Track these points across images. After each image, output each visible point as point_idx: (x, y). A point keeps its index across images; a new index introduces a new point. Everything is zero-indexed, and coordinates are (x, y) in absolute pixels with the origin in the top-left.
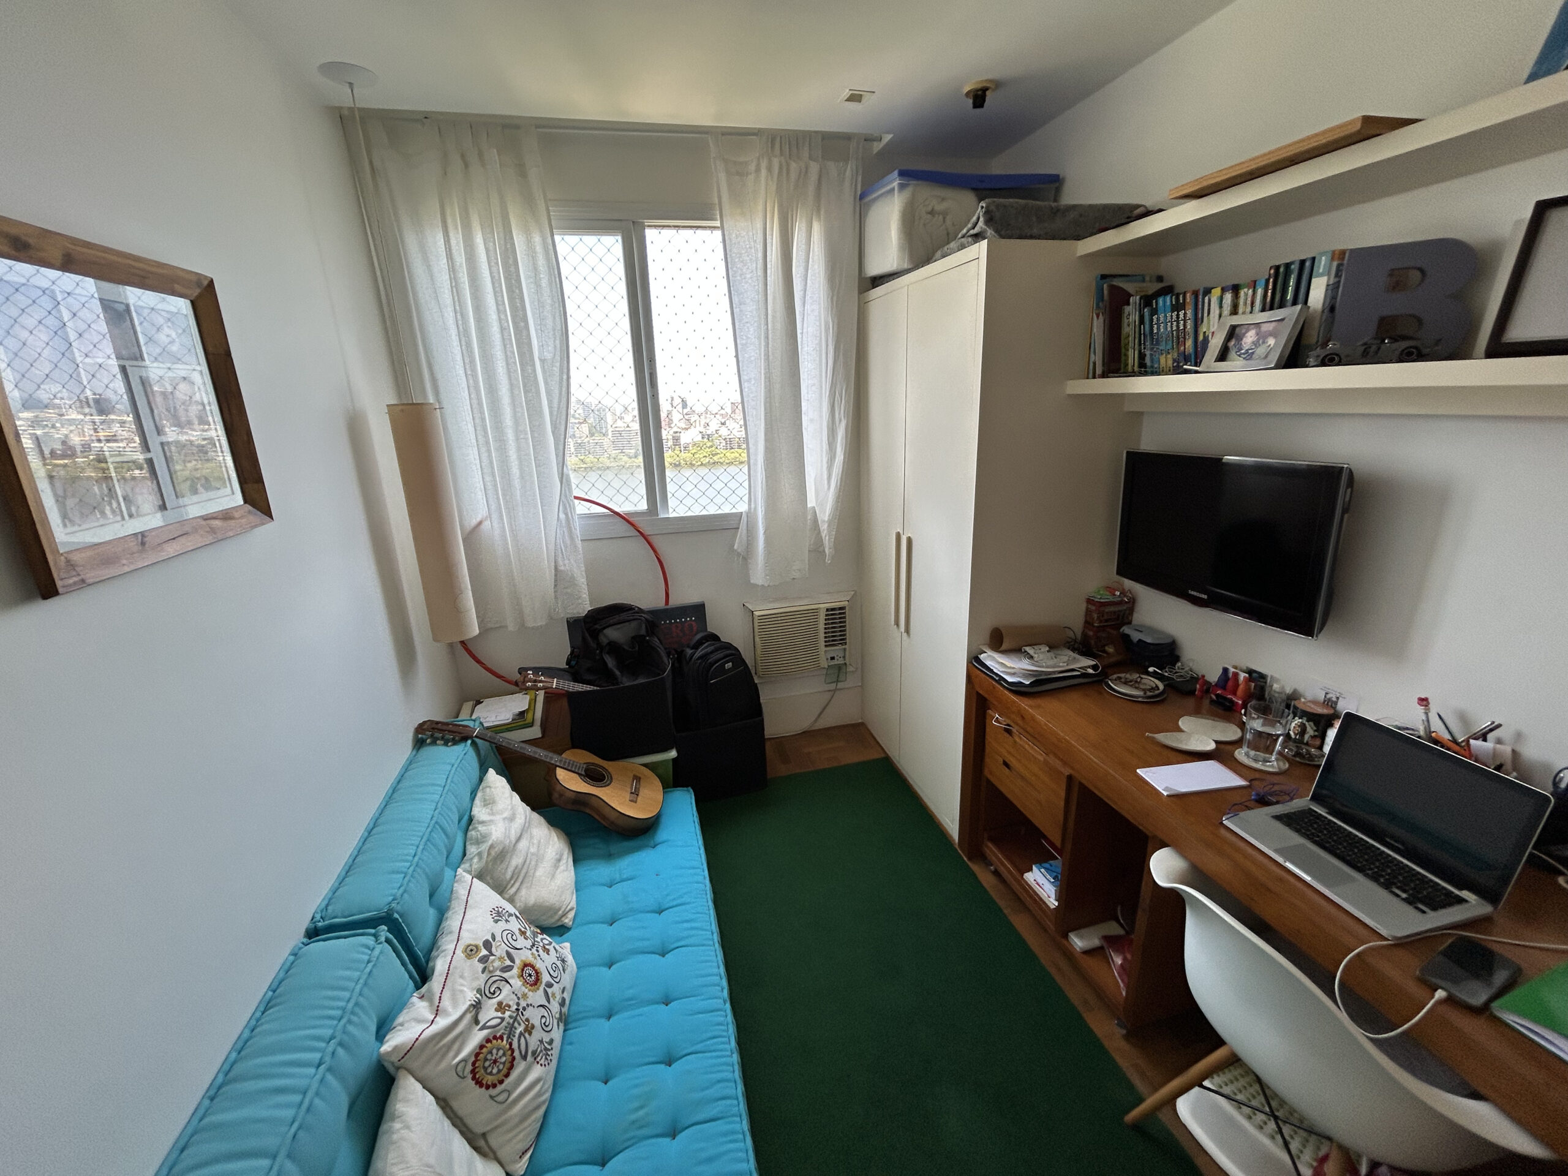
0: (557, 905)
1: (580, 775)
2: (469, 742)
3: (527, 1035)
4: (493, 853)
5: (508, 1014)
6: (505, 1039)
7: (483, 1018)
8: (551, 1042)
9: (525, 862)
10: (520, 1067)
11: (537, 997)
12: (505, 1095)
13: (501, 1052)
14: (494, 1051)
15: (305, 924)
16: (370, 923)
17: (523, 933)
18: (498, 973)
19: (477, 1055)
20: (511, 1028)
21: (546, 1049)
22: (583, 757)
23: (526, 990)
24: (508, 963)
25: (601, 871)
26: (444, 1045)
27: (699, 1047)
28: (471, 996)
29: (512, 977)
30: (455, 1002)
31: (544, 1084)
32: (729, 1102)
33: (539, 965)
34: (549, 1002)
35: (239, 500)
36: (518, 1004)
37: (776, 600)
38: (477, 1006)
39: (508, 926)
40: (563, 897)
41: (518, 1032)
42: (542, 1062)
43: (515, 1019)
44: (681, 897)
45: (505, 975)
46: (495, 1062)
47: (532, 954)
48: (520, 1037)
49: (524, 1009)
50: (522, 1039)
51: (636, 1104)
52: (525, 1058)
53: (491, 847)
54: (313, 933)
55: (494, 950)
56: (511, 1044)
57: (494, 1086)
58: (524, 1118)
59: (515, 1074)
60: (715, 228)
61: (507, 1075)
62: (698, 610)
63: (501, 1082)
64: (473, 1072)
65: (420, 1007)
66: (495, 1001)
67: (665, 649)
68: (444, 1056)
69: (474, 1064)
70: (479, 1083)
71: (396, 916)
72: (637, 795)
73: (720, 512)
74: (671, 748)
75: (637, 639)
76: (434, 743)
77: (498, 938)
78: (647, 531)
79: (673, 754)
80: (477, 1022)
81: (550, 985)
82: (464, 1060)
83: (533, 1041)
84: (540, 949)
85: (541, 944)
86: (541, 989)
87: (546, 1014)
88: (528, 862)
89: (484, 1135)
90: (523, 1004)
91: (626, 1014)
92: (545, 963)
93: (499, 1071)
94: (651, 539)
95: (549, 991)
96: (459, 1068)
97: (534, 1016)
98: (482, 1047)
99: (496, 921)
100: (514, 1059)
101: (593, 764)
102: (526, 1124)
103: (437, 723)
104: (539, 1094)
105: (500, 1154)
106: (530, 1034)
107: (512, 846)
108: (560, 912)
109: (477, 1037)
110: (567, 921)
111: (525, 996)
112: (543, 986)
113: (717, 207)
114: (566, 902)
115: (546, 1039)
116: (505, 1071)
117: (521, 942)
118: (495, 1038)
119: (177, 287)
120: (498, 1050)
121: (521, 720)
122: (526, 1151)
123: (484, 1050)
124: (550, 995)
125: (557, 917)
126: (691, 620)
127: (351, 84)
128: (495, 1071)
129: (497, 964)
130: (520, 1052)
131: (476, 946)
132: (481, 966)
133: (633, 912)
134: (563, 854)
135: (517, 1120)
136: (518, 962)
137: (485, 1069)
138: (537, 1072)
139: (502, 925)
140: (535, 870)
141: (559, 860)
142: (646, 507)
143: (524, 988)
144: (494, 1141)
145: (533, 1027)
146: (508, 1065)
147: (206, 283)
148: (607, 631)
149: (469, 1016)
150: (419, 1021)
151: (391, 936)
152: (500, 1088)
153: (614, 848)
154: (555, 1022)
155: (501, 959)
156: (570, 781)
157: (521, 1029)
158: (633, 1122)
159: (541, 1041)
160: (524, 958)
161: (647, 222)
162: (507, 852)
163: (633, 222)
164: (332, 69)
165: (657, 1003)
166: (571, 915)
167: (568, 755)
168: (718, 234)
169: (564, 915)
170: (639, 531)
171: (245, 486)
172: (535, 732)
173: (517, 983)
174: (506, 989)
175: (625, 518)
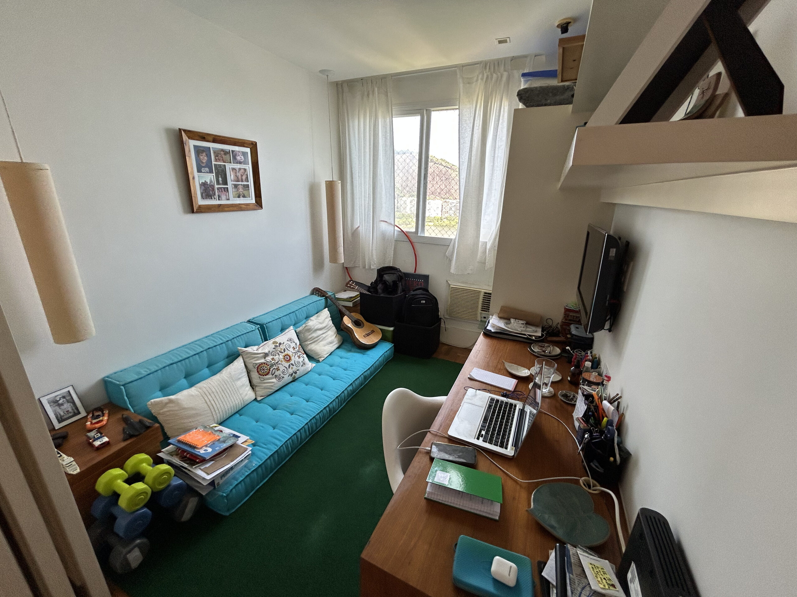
0: (320, 353)
1: (352, 321)
2: (324, 297)
3: (276, 370)
4: (306, 328)
5: (273, 361)
6: (269, 366)
7: (267, 358)
8: (283, 377)
9: (317, 337)
10: (270, 376)
11: (287, 365)
12: (263, 379)
13: (266, 369)
14: (265, 367)
15: (248, 319)
16: (257, 324)
17: (294, 348)
18: (278, 352)
19: (260, 365)
20: (272, 365)
21: (280, 377)
22: (358, 316)
23: (283, 360)
24: (283, 351)
25: (341, 352)
26: (253, 357)
27: (315, 402)
28: (266, 351)
29: (281, 355)
30: (262, 350)
31: (274, 385)
32: (309, 416)
33: (293, 358)
34: (289, 368)
35: (254, 202)
36: (278, 362)
37: (463, 283)
38: (266, 355)
39: (291, 344)
40: (323, 353)
41: (274, 368)
42: (277, 379)
43: (275, 364)
44: (354, 369)
45: (280, 353)
46: (264, 370)
47: (292, 354)
48: (273, 369)
49: (279, 364)
50: (274, 370)
51: (290, 403)
52: (273, 375)
53: (306, 326)
54: (249, 321)
55: (281, 346)
56: (270, 369)
57: (261, 375)
58: (265, 388)
59: (267, 376)
60: (456, 109)
61: (266, 375)
62: (426, 278)
63: (263, 376)
64: (257, 368)
65: (255, 348)
66: (272, 357)
67: (402, 288)
68: (251, 359)
69: (258, 366)
70: (258, 371)
71: (265, 326)
72: (368, 336)
73: (442, 237)
74: (392, 327)
75: (394, 282)
76: (316, 295)
77: (285, 344)
78: (413, 240)
79: (392, 329)
80: (265, 358)
81: (293, 365)
82: (256, 364)
83: (277, 373)
84: (296, 356)
85: (299, 355)
86: (289, 364)
87: (286, 370)
88: (319, 338)
89: (256, 386)
90: (280, 362)
91: (311, 387)
92: (295, 359)
93: (264, 373)
94: (413, 244)
95: (291, 366)
96: (255, 364)
97: (282, 368)
98: (262, 364)
99: (288, 341)
100: (269, 373)
101: (361, 321)
102: (266, 390)
103: (320, 289)
104: (272, 386)
105: (257, 393)
106: (277, 371)
107: (314, 329)
108: (320, 356)
109: (263, 361)
110: (321, 360)
111: (282, 361)
112: (290, 363)
113: (458, 100)
114: (323, 354)
115: (282, 375)
116: (265, 374)
117: (291, 349)
118: (267, 364)
119: (245, 145)
120: (266, 367)
121: (349, 299)
122: (263, 396)
123: (262, 365)
124: (291, 367)
125: (318, 357)
126: (422, 281)
127: (327, 76)
128: (263, 372)
129: (279, 349)
130: (272, 373)
131: (277, 343)
132: (274, 347)
133: (338, 366)
134: (334, 342)
135: (263, 388)
136: (286, 353)
137: (261, 370)
138: (274, 380)
139: (289, 343)
140: (321, 341)
141: (331, 343)
142: (415, 231)
143: (283, 359)
144: (257, 389)
145: (279, 370)
146: (267, 373)
147: (254, 143)
148: (385, 276)
149: (262, 355)
150: (252, 349)
151: (259, 328)
152: (262, 377)
153: (353, 350)
154: (288, 375)
155: (281, 349)
156: (347, 321)
157: (275, 368)
158: (286, 406)
159: (280, 375)
160: (288, 353)
161: (432, 109)
162: (312, 330)
163: (426, 110)
164: (322, 72)
165: (319, 388)
166: (323, 359)
167: (352, 314)
168: (457, 111)
169: (321, 357)
170: (410, 240)
171: (257, 198)
172: (350, 304)
173: (281, 357)
174: (277, 356)
175: (406, 234)
